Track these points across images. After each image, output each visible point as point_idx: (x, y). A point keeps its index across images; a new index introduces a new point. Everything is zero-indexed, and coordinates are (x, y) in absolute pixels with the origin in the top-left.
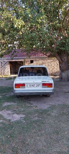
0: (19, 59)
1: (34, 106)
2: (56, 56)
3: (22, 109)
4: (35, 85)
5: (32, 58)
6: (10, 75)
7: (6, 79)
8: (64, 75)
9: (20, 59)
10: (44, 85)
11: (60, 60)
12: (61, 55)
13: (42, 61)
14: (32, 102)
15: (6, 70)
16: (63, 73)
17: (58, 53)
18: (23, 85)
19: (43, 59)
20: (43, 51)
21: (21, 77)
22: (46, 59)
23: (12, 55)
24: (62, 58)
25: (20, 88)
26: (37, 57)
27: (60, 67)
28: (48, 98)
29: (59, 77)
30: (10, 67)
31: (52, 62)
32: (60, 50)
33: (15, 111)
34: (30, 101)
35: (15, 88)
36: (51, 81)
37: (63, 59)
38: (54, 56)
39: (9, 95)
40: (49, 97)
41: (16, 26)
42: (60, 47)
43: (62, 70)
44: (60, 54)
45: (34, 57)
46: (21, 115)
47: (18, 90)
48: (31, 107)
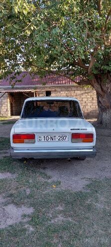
0: (26, 89)
1: (53, 182)
2: (93, 82)
3: (28, 191)
4: (57, 138)
5: (49, 86)
6: (9, 117)
7: (4, 124)
8: (106, 116)
9: (28, 88)
10: (76, 137)
11: (100, 90)
12: (101, 81)
13: (66, 92)
14: (49, 172)
15: (3, 108)
16: (104, 114)
17: (96, 76)
18: (31, 137)
19: (67, 88)
20: (68, 74)
21: (27, 120)
22: (73, 89)
23: (13, 78)
24: (103, 87)
25: (23, 142)
26: (57, 85)
27: (99, 102)
28: (82, 162)
29: (96, 120)
30: (10, 102)
31: (82, 94)
32: (100, 71)
33: (11, 195)
34: (44, 168)
35: (14, 142)
36: (91, 130)
37: (105, 89)
38: (88, 82)
39: (4, 155)
40: (83, 160)
41: (16, 10)
42: (102, 65)
43: (102, 108)
44: (100, 78)
45: (53, 85)
46: (24, 208)
47: (20, 148)
48: (48, 184)
